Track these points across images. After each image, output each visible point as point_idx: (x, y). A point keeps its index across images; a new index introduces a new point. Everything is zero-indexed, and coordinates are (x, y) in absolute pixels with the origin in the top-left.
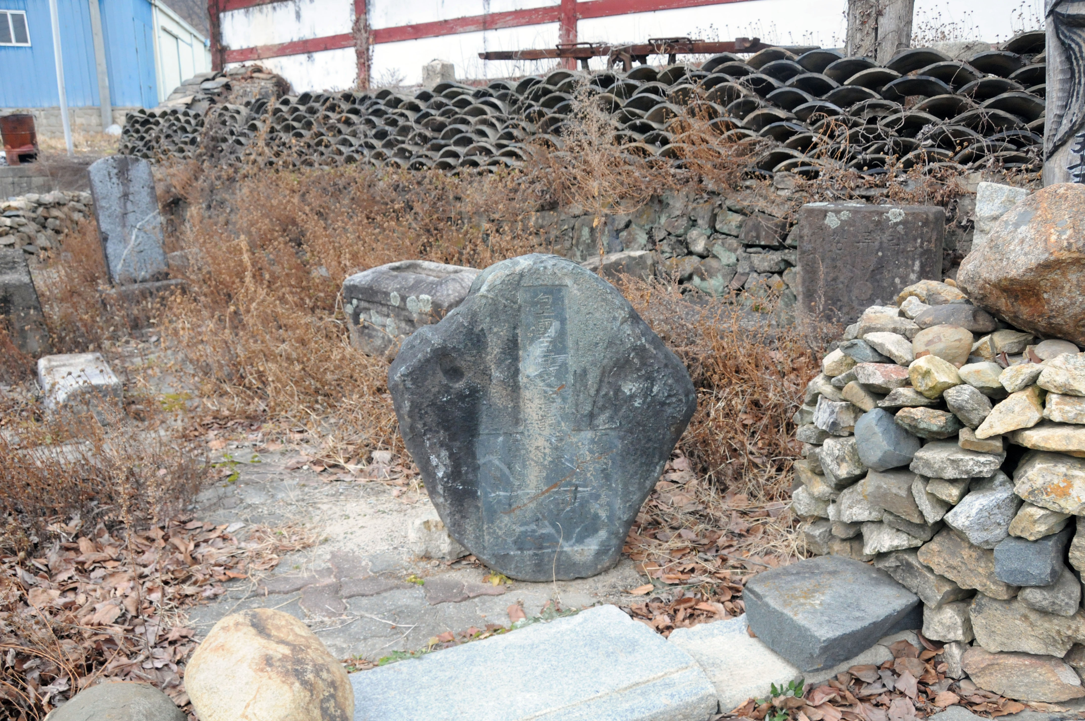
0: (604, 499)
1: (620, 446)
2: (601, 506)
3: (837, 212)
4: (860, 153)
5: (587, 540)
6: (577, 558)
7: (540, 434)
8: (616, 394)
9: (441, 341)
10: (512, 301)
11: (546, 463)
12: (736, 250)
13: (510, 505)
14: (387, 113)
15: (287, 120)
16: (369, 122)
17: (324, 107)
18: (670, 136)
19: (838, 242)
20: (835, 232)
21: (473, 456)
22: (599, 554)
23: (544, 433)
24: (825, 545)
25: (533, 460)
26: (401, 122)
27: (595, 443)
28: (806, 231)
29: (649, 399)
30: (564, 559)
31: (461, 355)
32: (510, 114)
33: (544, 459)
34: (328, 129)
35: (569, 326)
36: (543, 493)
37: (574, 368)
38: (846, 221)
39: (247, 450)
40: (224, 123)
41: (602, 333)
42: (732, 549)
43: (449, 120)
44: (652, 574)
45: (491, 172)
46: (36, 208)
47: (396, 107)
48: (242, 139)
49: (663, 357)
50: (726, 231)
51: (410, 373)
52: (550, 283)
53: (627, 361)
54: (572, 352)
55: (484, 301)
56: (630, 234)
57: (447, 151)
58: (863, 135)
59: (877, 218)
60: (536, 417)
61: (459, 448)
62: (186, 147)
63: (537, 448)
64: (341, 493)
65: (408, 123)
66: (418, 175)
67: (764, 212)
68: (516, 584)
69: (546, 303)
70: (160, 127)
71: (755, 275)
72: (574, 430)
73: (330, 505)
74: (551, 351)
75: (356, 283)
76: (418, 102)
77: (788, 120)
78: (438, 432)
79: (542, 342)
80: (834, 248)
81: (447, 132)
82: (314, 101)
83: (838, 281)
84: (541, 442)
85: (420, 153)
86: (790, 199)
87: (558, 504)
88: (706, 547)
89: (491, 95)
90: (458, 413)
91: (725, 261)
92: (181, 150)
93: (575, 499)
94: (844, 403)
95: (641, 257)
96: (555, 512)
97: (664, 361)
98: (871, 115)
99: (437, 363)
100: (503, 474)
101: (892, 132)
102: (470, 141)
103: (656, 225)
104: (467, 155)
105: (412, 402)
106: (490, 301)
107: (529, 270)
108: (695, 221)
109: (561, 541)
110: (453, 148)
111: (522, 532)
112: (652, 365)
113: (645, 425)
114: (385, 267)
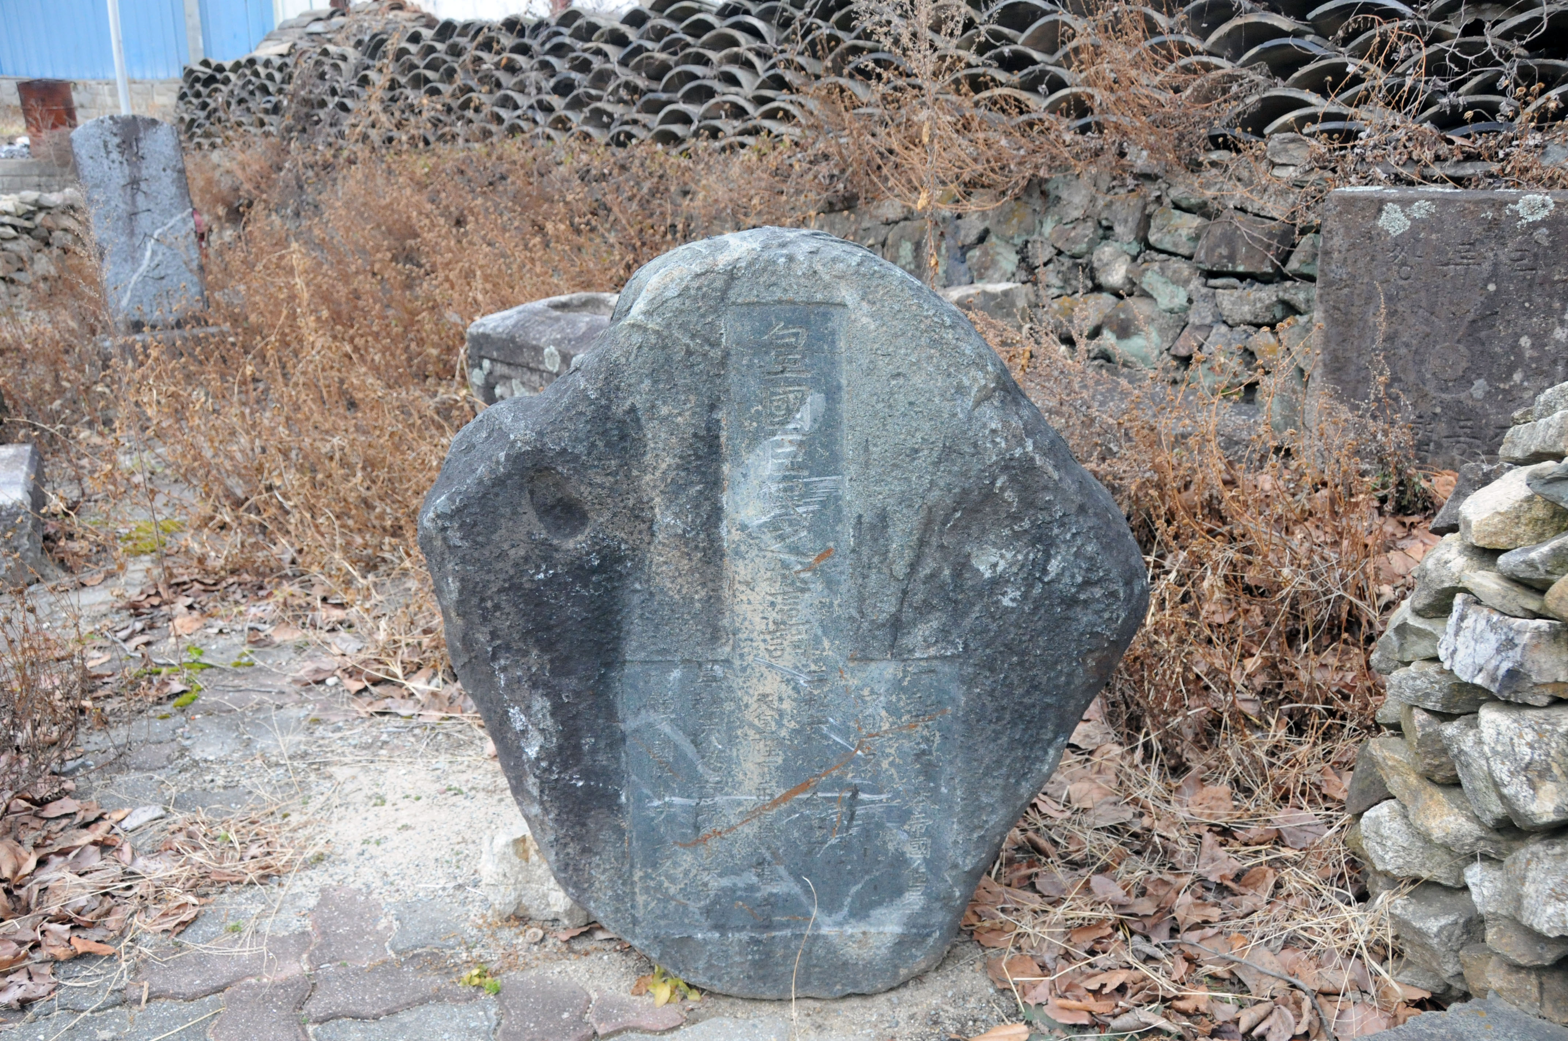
0: (918, 822)
1: (963, 700)
2: (912, 835)
3: (1405, 203)
4: (1444, 93)
5: (877, 913)
6: (852, 951)
7: (770, 666)
8: (957, 574)
9: (531, 435)
10: (707, 341)
11: (783, 733)
12: (1186, 282)
13: (697, 828)
14: (574, 51)
15: (417, 67)
16: (545, 66)
17: (475, 43)
18: (1063, 73)
19: (1404, 264)
20: (1398, 243)
21: (611, 713)
22: (902, 944)
23: (780, 664)
24: (1451, 957)
25: (751, 725)
26: (597, 64)
27: (903, 690)
28: (1337, 241)
29: (1037, 590)
30: (821, 952)
31: (581, 469)
32: (778, 43)
33: (780, 725)
34: (480, 80)
35: (845, 407)
36: (775, 803)
37: (857, 510)
38: (1422, 221)
39: (237, 639)
40: (322, 76)
41: (927, 426)
42: (1209, 932)
43: (675, 58)
44: (1024, 994)
45: (743, 146)
46: (34, 213)
47: (590, 40)
48: (348, 102)
49: (1074, 487)
50: (1168, 246)
51: (459, 511)
52: (801, 297)
53: (989, 496)
54: (853, 470)
55: (637, 338)
56: (986, 253)
57: (672, 112)
58: (1454, 58)
59: (1490, 215)
60: (760, 625)
61: (577, 694)
62: (267, 119)
63: (763, 698)
64: (385, 743)
65: (608, 66)
66: (621, 153)
67: (1243, 210)
68: (710, 1002)
69: (791, 347)
70: (230, 87)
71: (1224, 329)
72: (853, 659)
73: (355, 770)
74: (801, 467)
75: (488, 331)
76: (625, 29)
77: (1297, 34)
78: (526, 653)
79: (780, 445)
80: (1393, 276)
81: (672, 77)
82: (459, 35)
83: (1398, 342)
84: (772, 685)
85: (626, 118)
86: (1299, 185)
87: (811, 828)
88: (1148, 923)
89: (747, 12)
90: (573, 610)
91: (1164, 302)
92: (262, 124)
93: (852, 817)
94: (1543, 624)
95: (1006, 293)
96: (803, 848)
97: (1078, 499)
98: (1469, 20)
99: (521, 488)
100: (681, 756)
101: (1516, 48)
102: (710, 93)
103: (1035, 237)
104: (704, 117)
105: (462, 580)
106: (653, 339)
107: (751, 264)
108: (1110, 228)
109: (815, 912)
110: (681, 106)
111: (723, 889)
112: (1047, 507)
113: (1023, 653)
114: (541, 304)
